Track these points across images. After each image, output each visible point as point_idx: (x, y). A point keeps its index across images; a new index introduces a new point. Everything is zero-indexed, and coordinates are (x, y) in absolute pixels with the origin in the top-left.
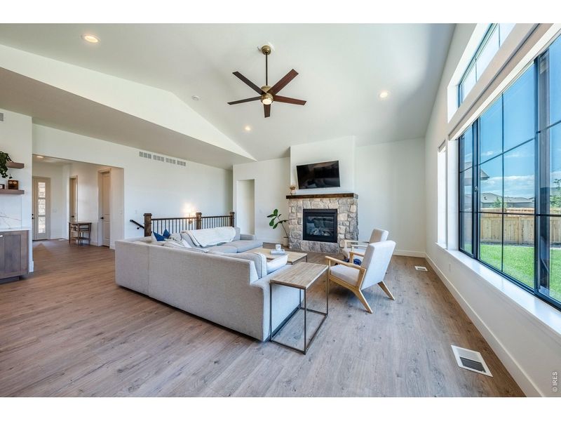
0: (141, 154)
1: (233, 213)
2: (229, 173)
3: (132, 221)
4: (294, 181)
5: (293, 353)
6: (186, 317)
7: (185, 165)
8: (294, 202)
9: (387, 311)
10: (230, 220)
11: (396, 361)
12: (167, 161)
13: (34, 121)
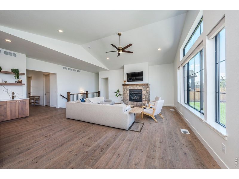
0: (63, 68)
1: (100, 91)
2: (97, 75)
3: (61, 95)
4: (125, 78)
5: (137, 132)
6: (99, 126)
7: (80, 72)
8: (125, 87)
9: (162, 122)
10: (99, 94)
11: (166, 133)
12: (73, 70)
13: (27, 56)
